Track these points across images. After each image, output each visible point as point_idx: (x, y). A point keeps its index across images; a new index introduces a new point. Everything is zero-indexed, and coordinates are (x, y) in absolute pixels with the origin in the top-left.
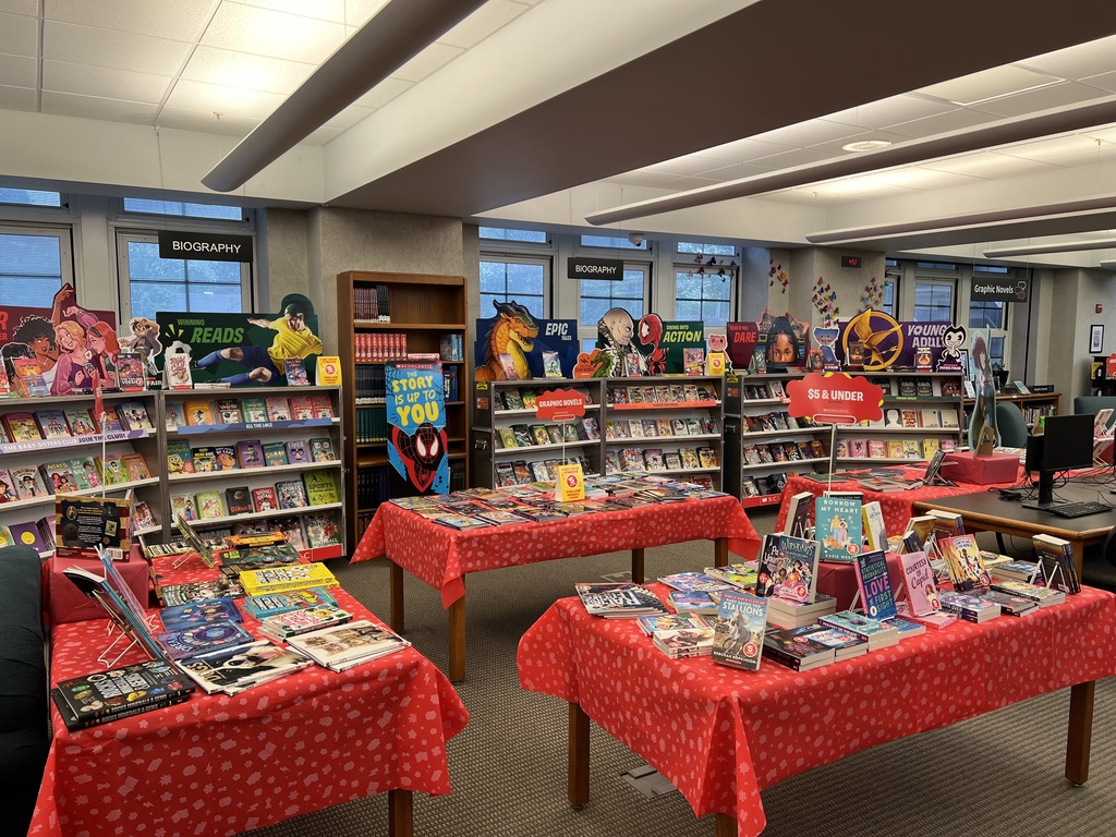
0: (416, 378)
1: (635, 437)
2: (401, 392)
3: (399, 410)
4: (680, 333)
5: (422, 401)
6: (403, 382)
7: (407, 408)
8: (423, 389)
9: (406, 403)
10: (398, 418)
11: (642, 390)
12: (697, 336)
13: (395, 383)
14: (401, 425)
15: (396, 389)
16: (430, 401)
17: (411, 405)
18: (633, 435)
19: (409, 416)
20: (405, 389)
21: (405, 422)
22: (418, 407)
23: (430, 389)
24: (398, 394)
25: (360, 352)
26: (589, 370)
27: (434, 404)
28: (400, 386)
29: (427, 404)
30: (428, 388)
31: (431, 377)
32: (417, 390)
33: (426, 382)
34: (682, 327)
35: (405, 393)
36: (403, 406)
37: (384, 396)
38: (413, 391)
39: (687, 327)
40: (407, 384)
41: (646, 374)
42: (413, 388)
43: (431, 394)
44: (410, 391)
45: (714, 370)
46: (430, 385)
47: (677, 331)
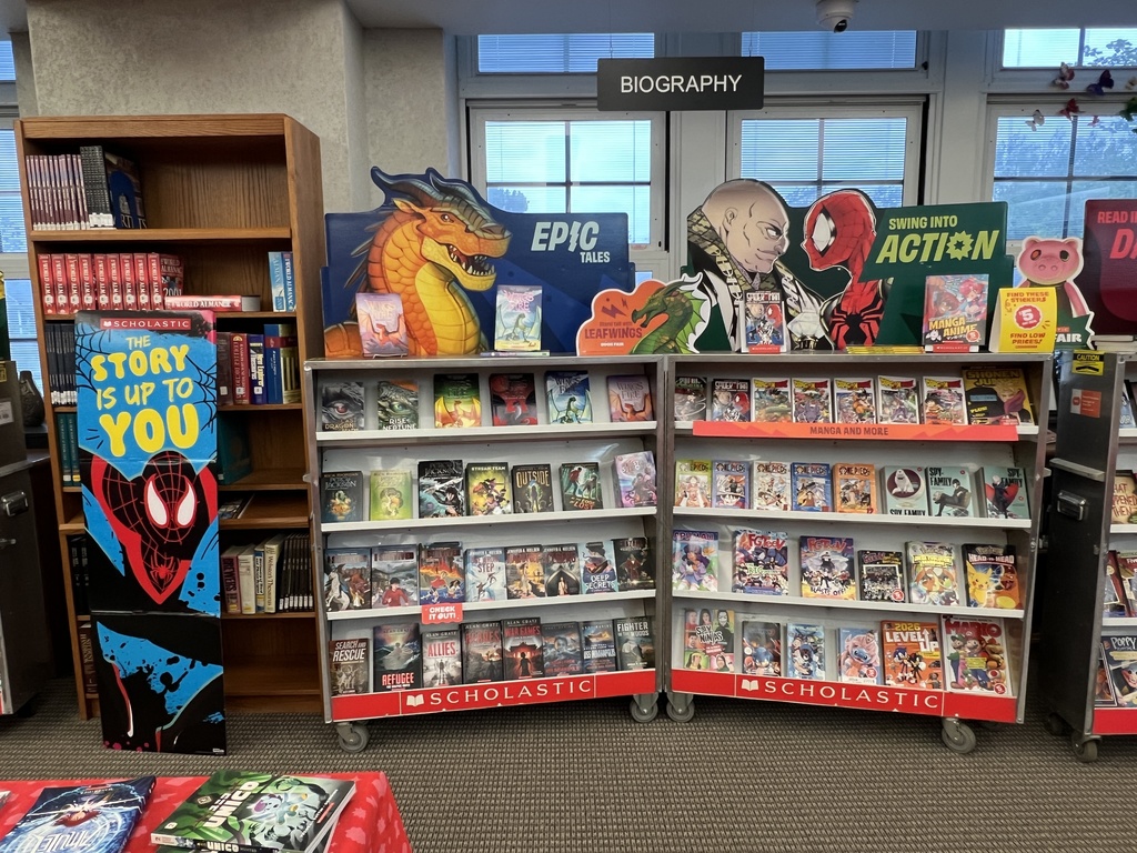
0: (147, 351)
1: (761, 508)
2: (111, 380)
3: (105, 421)
4: (930, 238)
5: (159, 402)
6: (117, 358)
7: (124, 417)
8: (163, 375)
9: (122, 405)
10: (102, 440)
11: (794, 388)
12: (985, 245)
13: (97, 361)
14: (110, 456)
15: (100, 375)
16: (179, 402)
17: (134, 410)
18: (757, 502)
19: (129, 437)
20: (120, 374)
21: (118, 449)
22: (150, 415)
23: (181, 375)
24: (104, 385)
25: (54, 293)
26: (625, 333)
27: (190, 410)
28: (109, 367)
29: (172, 411)
30: (175, 374)
31: (185, 349)
32: (149, 377)
33: (172, 360)
34: (937, 221)
35: (120, 386)
36: (114, 413)
37: (71, 387)
38: (139, 380)
39: (953, 220)
40: (126, 364)
41: (822, 345)
42: (139, 372)
43: (186, 387)
44: (131, 379)
45: (1017, 339)
46: (181, 367)
47: (921, 232)
